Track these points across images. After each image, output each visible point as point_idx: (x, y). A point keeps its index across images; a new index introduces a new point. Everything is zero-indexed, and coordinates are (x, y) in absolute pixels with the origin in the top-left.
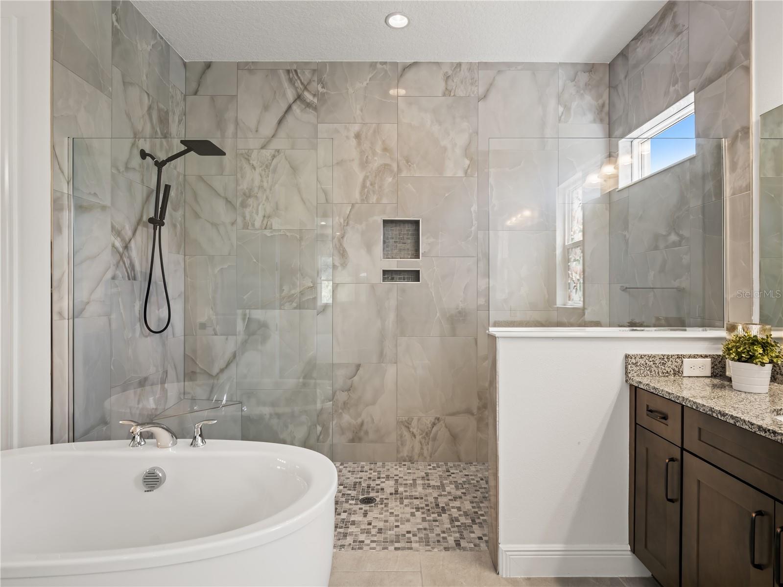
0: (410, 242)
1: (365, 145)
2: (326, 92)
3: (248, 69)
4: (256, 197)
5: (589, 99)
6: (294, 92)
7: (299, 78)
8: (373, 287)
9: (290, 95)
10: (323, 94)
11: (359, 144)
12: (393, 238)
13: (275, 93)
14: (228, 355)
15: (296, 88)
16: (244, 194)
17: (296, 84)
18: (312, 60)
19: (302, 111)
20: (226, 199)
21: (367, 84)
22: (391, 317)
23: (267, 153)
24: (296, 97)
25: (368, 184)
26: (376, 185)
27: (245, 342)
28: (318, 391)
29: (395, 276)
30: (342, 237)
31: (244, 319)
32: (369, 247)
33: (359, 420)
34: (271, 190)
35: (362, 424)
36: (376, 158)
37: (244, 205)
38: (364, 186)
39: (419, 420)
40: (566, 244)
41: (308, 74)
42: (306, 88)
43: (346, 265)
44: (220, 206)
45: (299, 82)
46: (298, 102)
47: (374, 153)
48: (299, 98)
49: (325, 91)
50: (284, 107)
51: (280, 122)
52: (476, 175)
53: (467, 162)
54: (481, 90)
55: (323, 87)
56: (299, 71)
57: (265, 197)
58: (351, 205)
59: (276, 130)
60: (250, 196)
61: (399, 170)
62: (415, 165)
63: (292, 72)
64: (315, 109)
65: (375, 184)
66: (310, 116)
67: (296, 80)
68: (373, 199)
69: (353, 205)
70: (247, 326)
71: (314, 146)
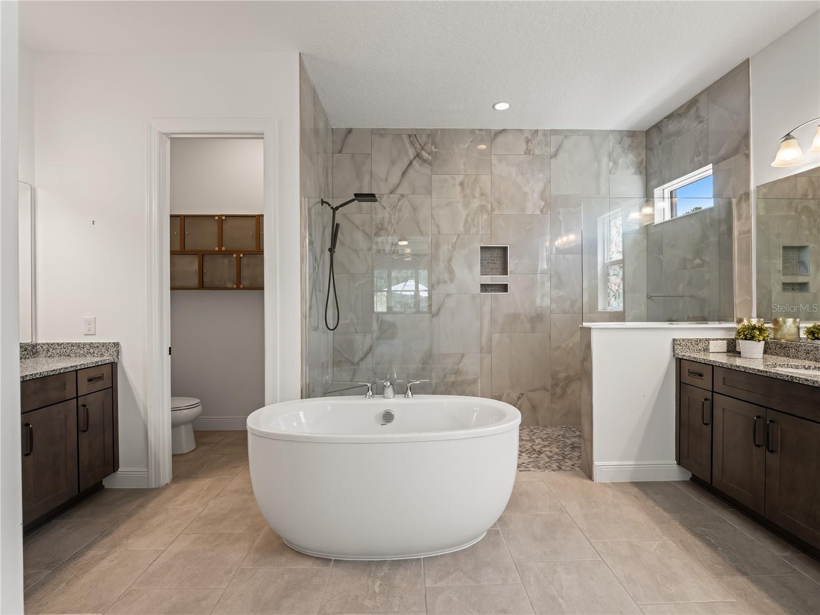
0: (499, 263)
1: (467, 191)
2: (438, 151)
3: (379, 134)
4: (386, 230)
5: (631, 157)
6: (414, 150)
7: (418, 141)
8: (474, 297)
9: (411, 153)
10: (436, 153)
11: (463, 190)
12: (486, 260)
13: (400, 151)
14: (366, 348)
15: (415, 148)
16: (378, 228)
17: (415, 145)
18: (427, 127)
19: (420, 165)
20: (364, 231)
21: (469, 145)
22: (487, 318)
23: (394, 197)
24: (416, 155)
25: (470, 219)
26: (476, 220)
27: (378, 338)
28: (433, 374)
29: (488, 288)
30: (450, 260)
31: (377, 321)
32: (470, 268)
34: (397, 224)
36: (475, 201)
37: (377, 235)
38: (466, 222)
39: (508, 395)
40: (606, 262)
41: (424, 138)
42: (423, 149)
43: (453, 281)
44: (359, 237)
45: (418, 143)
46: (417, 159)
47: (474, 197)
48: (418, 155)
50: (407, 162)
51: (404, 173)
52: (549, 213)
53: (543, 203)
54: (553, 150)
55: (436, 148)
56: (417, 136)
57: (393, 230)
58: (457, 235)
59: (401, 180)
60: (382, 229)
61: (493, 210)
62: (504, 206)
63: (413, 136)
64: (430, 164)
65: (474, 219)
66: (426, 170)
67: (416, 142)
68: (474, 231)
69: (458, 236)
70: (380, 327)
71: (429, 192)
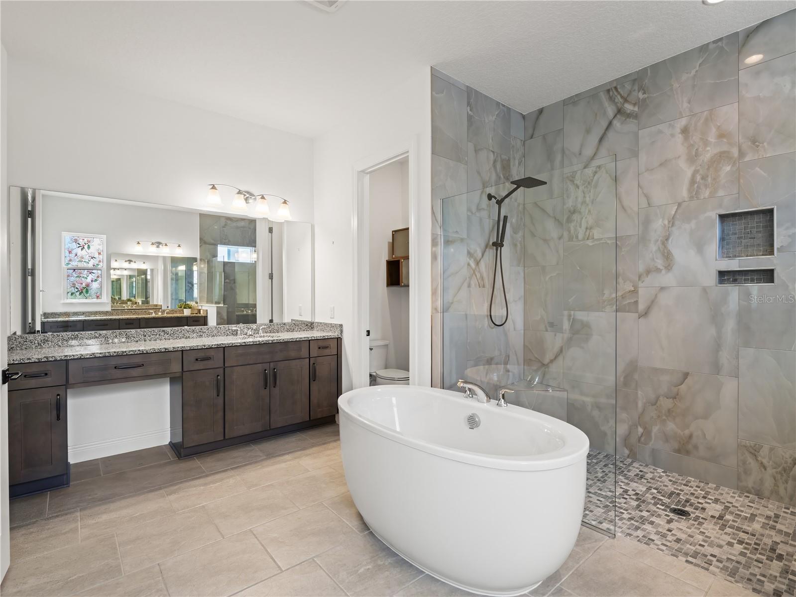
1: (694, 138)
2: (648, 97)
3: (573, 102)
4: (580, 212)
6: (614, 108)
7: (619, 93)
8: (705, 290)
9: (611, 111)
10: (644, 100)
11: (686, 138)
12: (735, 234)
13: (596, 115)
14: (556, 348)
15: (616, 104)
16: (570, 211)
17: (616, 100)
18: (632, 71)
19: (622, 123)
20: (555, 218)
21: (697, 71)
23: (589, 171)
24: (616, 112)
25: (698, 178)
26: (709, 179)
27: (570, 340)
28: (639, 392)
30: (667, 239)
31: (569, 320)
32: (700, 248)
33: (687, 432)
34: (592, 203)
35: (691, 437)
36: (708, 148)
37: (569, 220)
38: (693, 181)
39: (772, 449)
41: (628, 86)
42: (626, 100)
43: (671, 268)
44: (550, 225)
45: (619, 97)
46: (618, 116)
47: (706, 143)
48: (619, 111)
49: (646, 96)
50: (604, 124)
51: (601, 139)
55: (644, 93)
56: (618, 87)
57: (587, 211)
58: (677, 204)
59: (598, 149)
60: (574, 212)
61: (742, 154)
62: (765, 144)
63: (612, 90)
64: (636, 117)
65: (708, 176)
66: (631, 125)
67: (616, 96)
68: (706, 193)
69: (679, 205)
70: (572, 326)
71: (635, 154)
